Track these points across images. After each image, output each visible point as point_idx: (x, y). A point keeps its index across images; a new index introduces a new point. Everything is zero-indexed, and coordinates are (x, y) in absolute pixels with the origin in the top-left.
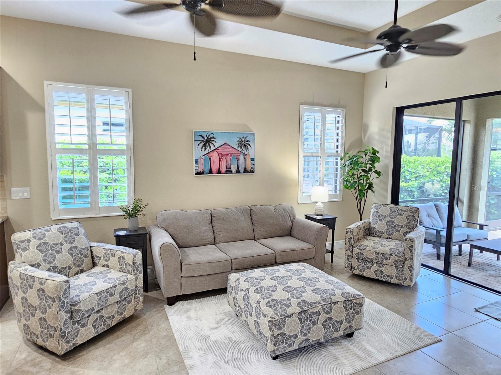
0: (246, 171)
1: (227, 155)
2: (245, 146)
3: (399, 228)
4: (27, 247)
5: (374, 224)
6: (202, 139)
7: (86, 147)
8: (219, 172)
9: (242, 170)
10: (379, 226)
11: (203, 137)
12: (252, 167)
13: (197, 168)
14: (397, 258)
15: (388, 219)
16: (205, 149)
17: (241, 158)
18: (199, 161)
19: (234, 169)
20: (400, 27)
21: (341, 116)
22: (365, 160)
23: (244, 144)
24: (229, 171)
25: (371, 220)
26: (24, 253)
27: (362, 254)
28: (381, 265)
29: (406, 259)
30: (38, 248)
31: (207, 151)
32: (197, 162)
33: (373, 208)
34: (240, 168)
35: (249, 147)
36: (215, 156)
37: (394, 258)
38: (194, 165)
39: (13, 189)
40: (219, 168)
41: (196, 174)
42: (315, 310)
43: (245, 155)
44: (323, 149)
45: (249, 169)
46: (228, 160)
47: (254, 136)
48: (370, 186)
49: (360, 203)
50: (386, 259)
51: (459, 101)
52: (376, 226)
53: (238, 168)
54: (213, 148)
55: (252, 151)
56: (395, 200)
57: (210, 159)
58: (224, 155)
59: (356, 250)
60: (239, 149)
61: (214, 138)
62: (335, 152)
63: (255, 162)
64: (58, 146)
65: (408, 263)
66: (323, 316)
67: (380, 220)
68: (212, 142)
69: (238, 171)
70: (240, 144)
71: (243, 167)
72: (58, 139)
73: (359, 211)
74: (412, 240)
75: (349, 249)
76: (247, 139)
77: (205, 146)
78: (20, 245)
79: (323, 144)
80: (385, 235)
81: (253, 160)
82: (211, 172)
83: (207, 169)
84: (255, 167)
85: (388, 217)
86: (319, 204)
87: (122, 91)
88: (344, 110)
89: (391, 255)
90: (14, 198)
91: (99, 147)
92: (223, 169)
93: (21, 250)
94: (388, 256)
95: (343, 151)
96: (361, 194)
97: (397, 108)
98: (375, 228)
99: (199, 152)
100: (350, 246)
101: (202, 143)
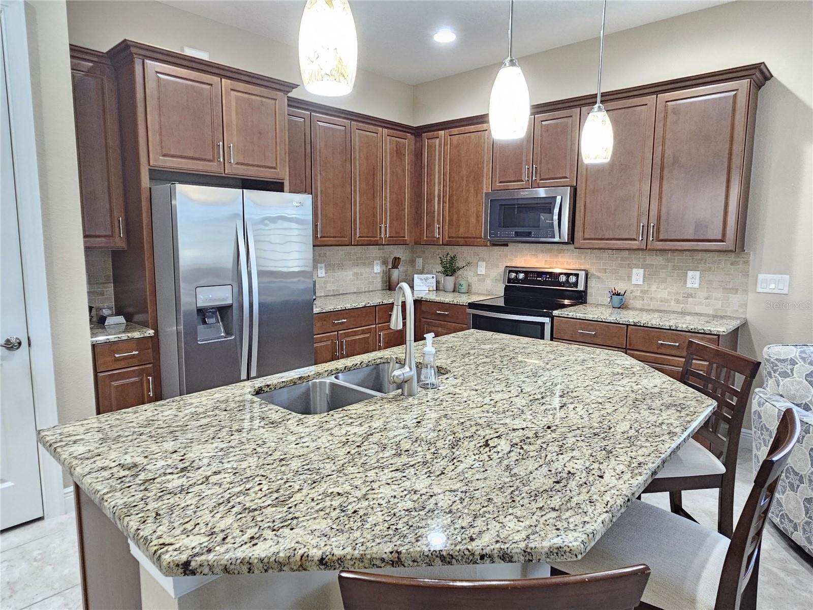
4: (789, 371)
26: (783, 380)
30: (809, 379)
39: (761, 276)
78: (777, 366)
90: (759, 290)
93: (779, 374)
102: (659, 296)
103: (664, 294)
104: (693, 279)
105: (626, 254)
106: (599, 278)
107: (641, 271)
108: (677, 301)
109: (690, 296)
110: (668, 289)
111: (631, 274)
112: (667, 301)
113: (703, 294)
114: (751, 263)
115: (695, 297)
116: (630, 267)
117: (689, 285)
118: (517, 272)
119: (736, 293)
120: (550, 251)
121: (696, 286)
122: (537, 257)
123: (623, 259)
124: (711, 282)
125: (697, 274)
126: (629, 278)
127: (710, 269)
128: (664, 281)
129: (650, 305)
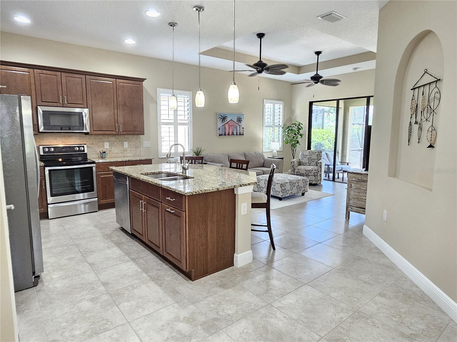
0: (240, 134)
1: (232, 126)
2: (240, 121)
3: (313, 160)
5: (302, 160)
6: (222, 117)
7: (173, 121)
8: (229, 135)
9: (238, 134)
10: (305, 160)
11: (222, 116)
12: (243, 132)
13: (219, 132)
14: (315, 171)
15: (308, 157)
16: (223, 122)
17: (238, 127)
18: (220, 128)
19: (235, 133)
20: (319, 75)
21: (281, 105)
22: (295, 128)
23: (239, 120)
24: (233, 134)
25: (300, 159)
27: (299, 172)
28: (308, 176)
29: (318, 172)
31: (224, 124)
32: (219, 129)
33: (301, 152)
34: (238, 132)
35: (241, 121)
36: (227, 126)
37: (314, 172)
38: (218, 131)
39: (144, 142)
40: (229, 133)
41: (219, 135)
42: (294, 182)
43: (240, 126)
44: (274, 123)
45: (241, 133)
46: (233, 128)
47: (244, 116)
48: (298, 142)
49: (293, 151)
50: (310, 173)
51: (338, 101)
52: (303, 161)
53: (237, 133)
54: (226, 122)
55: (243, 124)
56: (309, 148)
57: (225, 128)
58: (231, 126)
59: (296, 171)
60: (237, 123)
61: (227, 117)
62: (278, 124)
63: (244, 130)
64: (162, 121)
65: (319, 173)
66: (297, 184)
67: (305, 158)
68: (226, 119)
69: (237, 135)
70: (238, 120)
71: (239, 132)
72: (163, 117)
73: (293, 156)
74: (321, 163)
75: (293, 171)
76: (241, 117)
77: (223, 121)
79: (274, 120)
80: (307, 164)
81: (243, 128)
82: (225, 135)
83: (223, 133)
84: (244, 132)
85: (308, 156)
86: (275, 151)
87: (187, 92)
88: (283, 102)
89: (312, 170)
90: (144, 146)
91: (179, 121)
92: (231, 133)
94: (311, 171)
95: (283, 124)
96: (294, 146)
97: (310, 102)
98: (302, 162)
99: (220, 124)
100: (293, 169)
101: (222, 119)
102: (115, 152)
103: (117, 151)
104: (126, 145)
105: (101, 137)
106: (91, 147)
107: (108, 143)
108: (121, 153)
109: (125, 150)
110: (118, 149)
111: (104, 144)
112: (118, 153)
113: (129, 150)
114: (141, 138)
115: (127, 151)
116: (103, 142)
117: (125, 147)
118: (49, 148)
119: (138, 148)
120: (64, 136)
121: (127, 147)
122: (56, 140)
123: (100, 139)
124: (131, 145)
125: (127, 143)
126: (104, 146)
127: (130, 141)
128: (116, 146)
129: (112, 156)
